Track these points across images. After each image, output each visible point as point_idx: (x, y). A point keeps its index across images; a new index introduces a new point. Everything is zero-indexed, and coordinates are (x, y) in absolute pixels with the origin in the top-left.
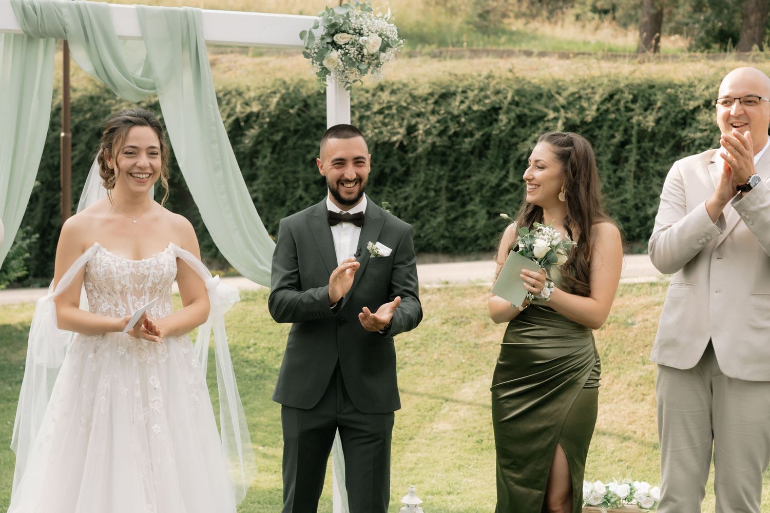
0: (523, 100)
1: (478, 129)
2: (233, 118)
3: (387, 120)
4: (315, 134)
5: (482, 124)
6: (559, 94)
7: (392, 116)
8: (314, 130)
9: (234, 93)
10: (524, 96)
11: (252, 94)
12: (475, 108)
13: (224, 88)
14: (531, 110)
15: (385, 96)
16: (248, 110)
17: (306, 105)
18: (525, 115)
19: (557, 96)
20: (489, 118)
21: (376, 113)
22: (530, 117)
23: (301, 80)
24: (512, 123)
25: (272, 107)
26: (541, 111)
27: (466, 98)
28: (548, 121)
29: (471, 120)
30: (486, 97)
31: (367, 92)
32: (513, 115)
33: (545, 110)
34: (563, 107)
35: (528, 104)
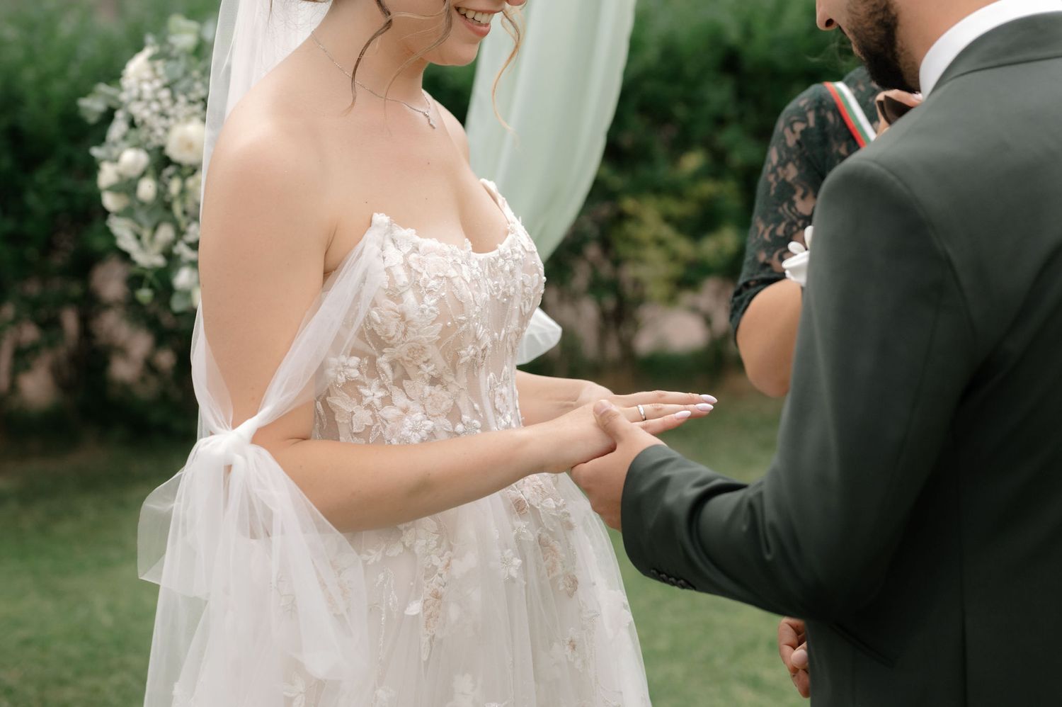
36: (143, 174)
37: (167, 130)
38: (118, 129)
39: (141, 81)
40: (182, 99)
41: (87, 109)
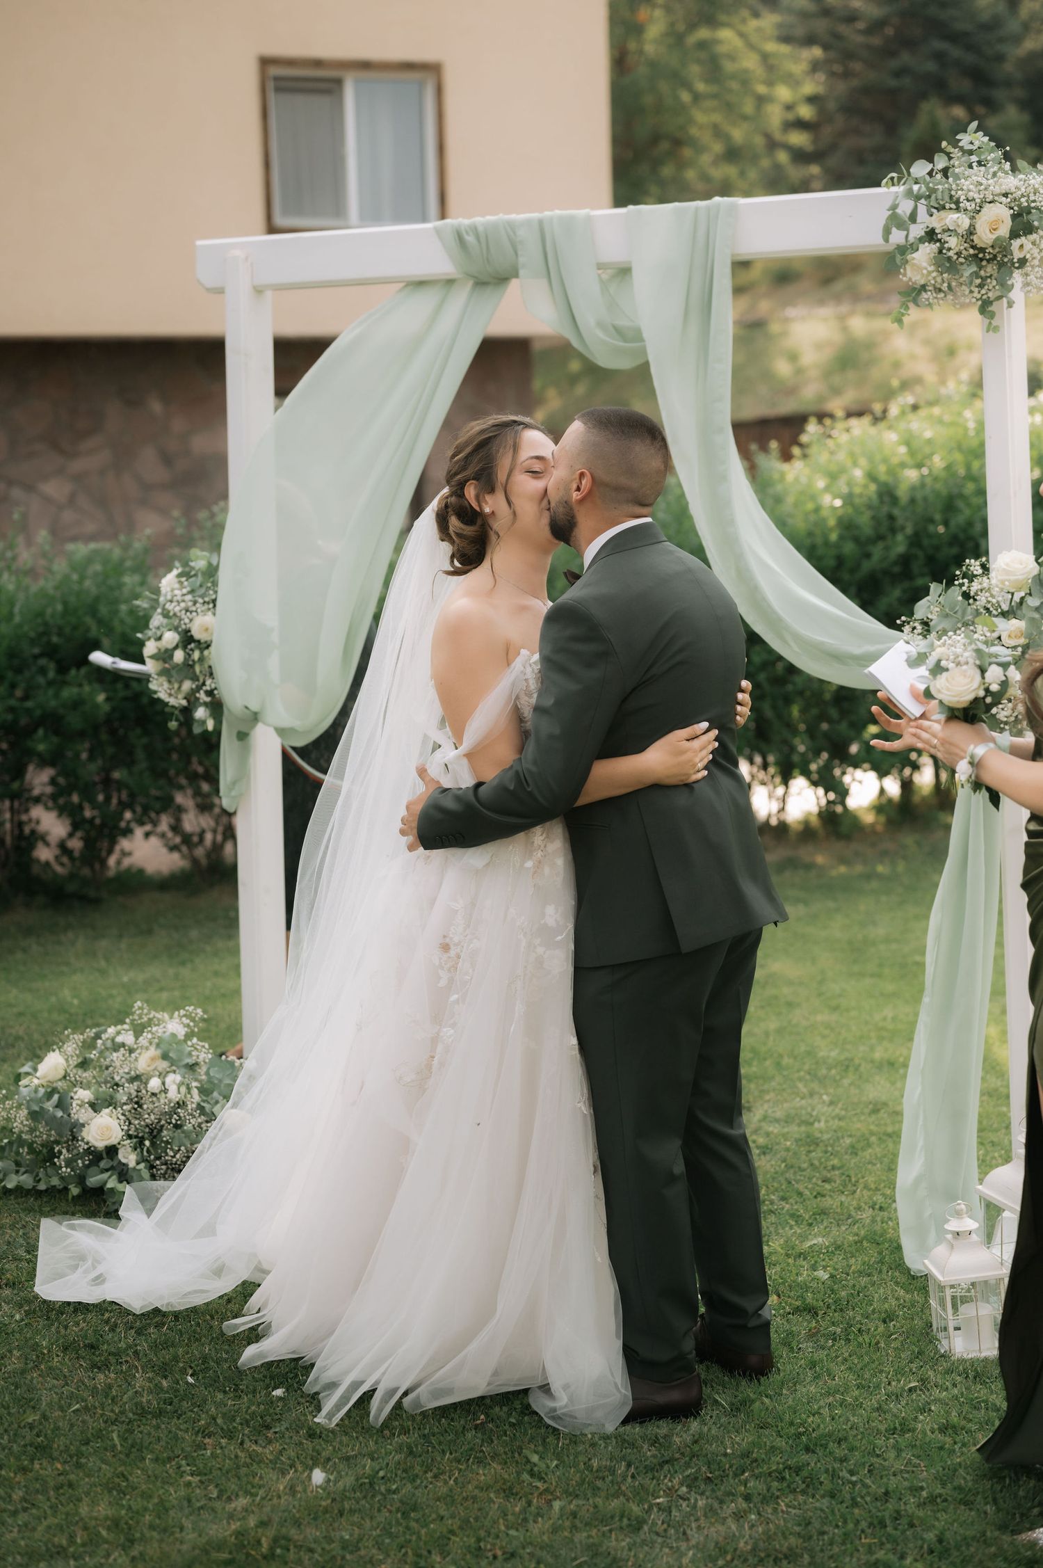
36: (176, 647)
37: (191, 620)
38: (157, 620)
39: (172, 590)
40: (201, 600)
41: (138, 607)
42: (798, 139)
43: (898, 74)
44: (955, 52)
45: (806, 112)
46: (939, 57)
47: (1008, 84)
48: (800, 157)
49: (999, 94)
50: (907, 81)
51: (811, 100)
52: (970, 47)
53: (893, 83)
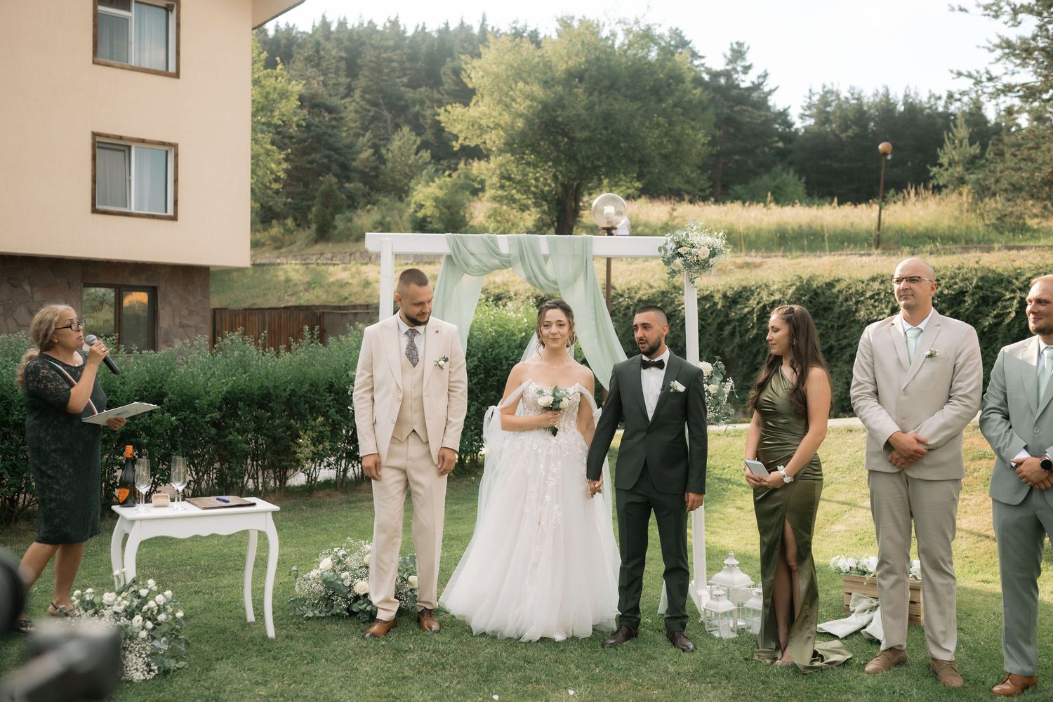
0: (986, 284)
1: (949, 309)
2: (761, 305)
3: (876, 304)
4: (823, 315)
5: (953, 304)
6: (1017, 279)
7: (882, 300)
8: (822, 312)
9: (763, 286)
10: (987, 281)
11: (775, 287)
12: (946, 292)
13: (756, 283)
14: (993, 292)
15: (876, 286)
16: (773, 298)
17: (816, 294)
18: (988, 296)
19: (1014, 281)
20: (958, 300)
21: (867, 298)
22: (993, 297)
23: (814, 275)
24: (976, 303)
25: (789, 296)
26: (1002, 293)
27: (939, 285)
28: (1006, 300)
29: (943, 302)
30: (956, 283)
31: (863, 282)
32: (977, 296)
33: (1003, 292)
34: (1020, 289)
35: (991, 287)
42: (275, 186)
43: (311, 162)
44: (336, 156)
45: (282, 175)
46: (328, 157)
47: (355, 170)
48: (277, 192)
49: (353, 175)
50: (314, 164)
51: (286, 171)
52: (340, 154)
53: (308, 166)
